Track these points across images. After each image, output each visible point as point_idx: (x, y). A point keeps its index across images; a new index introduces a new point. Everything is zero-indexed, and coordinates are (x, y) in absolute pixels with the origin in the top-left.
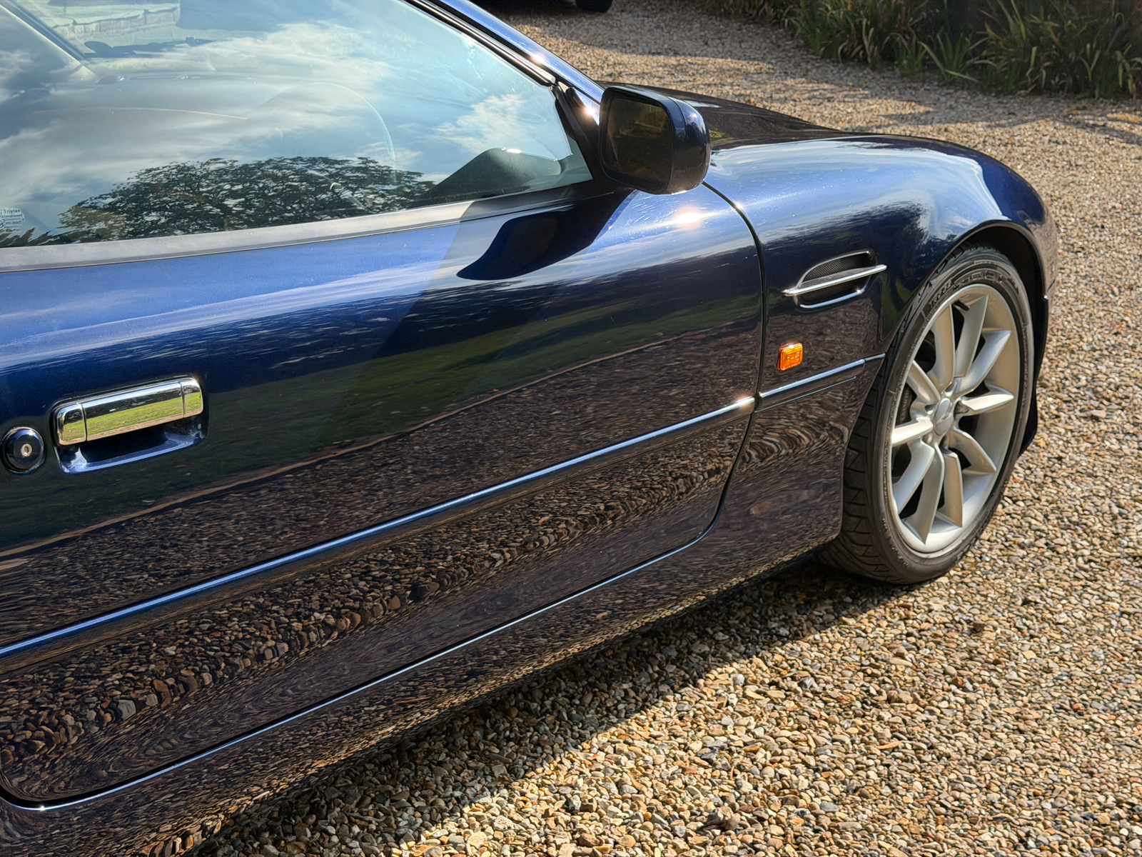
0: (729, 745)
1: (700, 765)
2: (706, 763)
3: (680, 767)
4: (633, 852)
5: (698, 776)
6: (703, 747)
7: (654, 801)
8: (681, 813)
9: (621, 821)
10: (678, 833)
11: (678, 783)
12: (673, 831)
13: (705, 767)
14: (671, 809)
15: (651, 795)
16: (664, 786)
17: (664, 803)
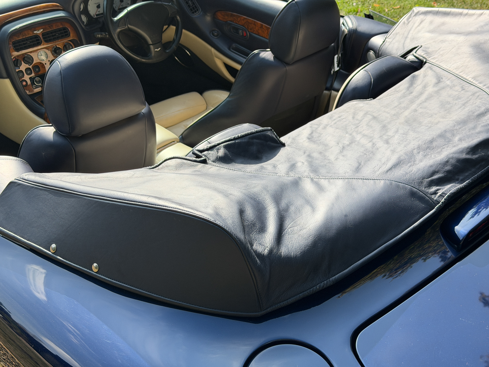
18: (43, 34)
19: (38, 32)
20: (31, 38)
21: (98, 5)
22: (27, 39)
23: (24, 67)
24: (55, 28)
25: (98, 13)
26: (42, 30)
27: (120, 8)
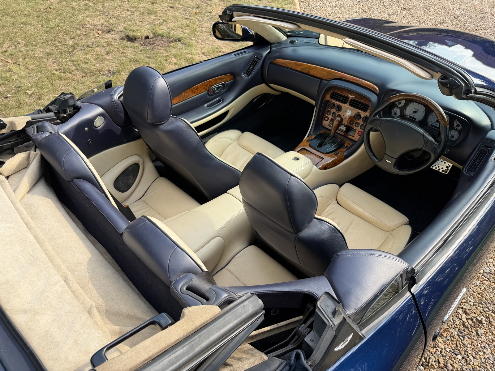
0: (491, 272)
1: (486, 280)
2: (487, 279)
3: (481, 281)
4: (481, 317)
5: (487, 285)
6: (483, 272)
7: (479, 296)
8: (488, 301)
9: (472, 304)
10: (490, 309)
11: (483, 288)
12: (488, 308)
13: (488, 281)
14: (485, 299)
15: (477, 293)
16: (479, 289)
17: (482, 297)
18: (353, 100)
19: (350, 96)
20: (343, 96)
21: (416, 110)
22: (341, 96)
23: (333, 110)
24: (362, 101)
25: (412, 116)
26: (354, 97)
27: (433, 124)
